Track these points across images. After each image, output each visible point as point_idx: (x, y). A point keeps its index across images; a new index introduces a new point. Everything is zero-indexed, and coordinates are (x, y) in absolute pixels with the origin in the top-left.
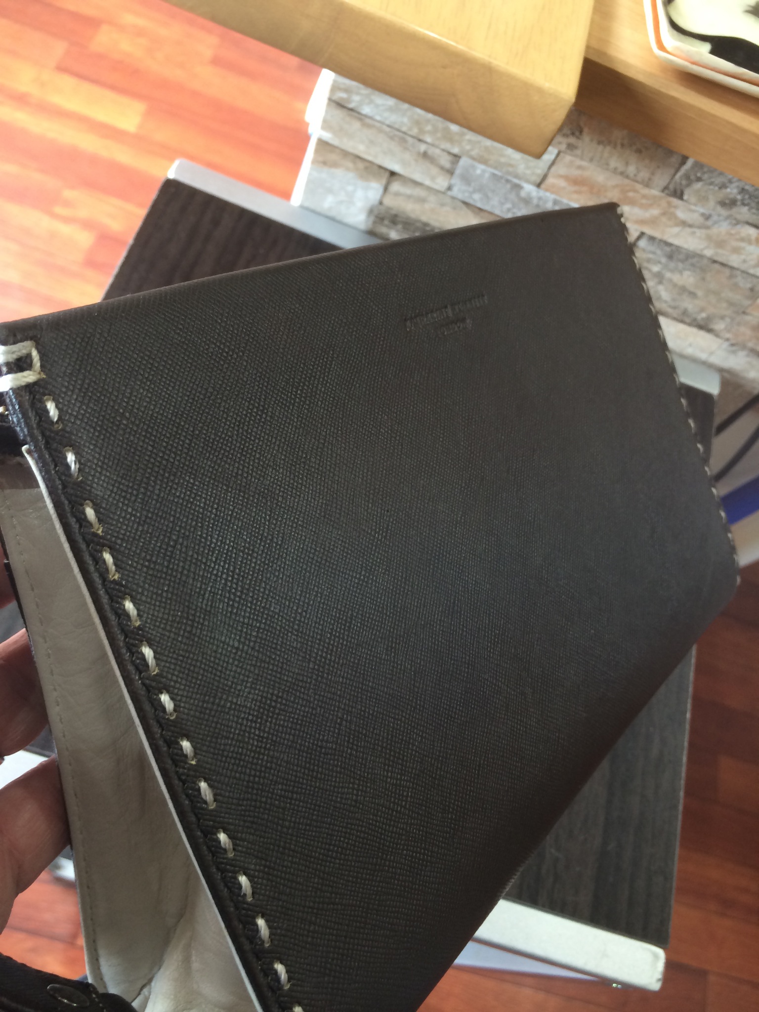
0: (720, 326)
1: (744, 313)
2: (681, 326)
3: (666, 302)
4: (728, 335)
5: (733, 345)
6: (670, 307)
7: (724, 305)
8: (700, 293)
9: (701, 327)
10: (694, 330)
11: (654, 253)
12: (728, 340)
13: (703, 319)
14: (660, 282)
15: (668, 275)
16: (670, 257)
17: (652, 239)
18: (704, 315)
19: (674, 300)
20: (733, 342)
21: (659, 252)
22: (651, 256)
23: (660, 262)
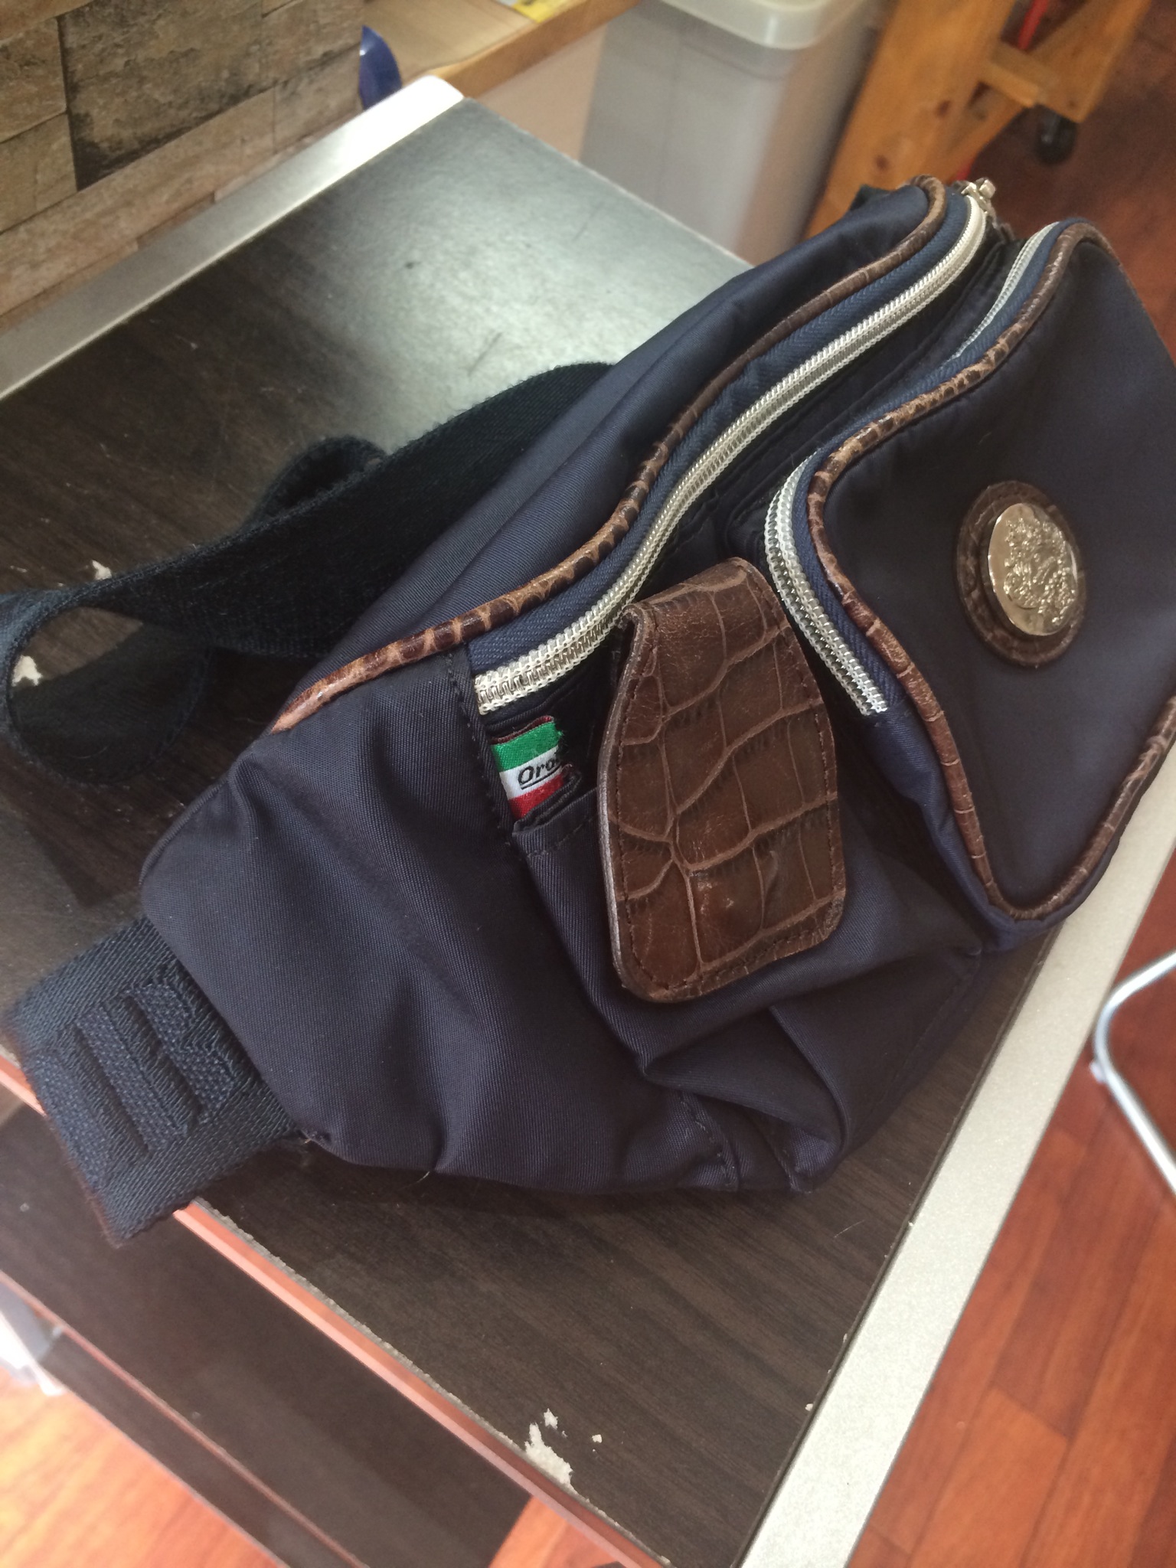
0: (252, 72)
1: (264, 15)
2: (214, 123)
3: (170, 103)
4: (272, 74)
5: (286, 83)
6: (180, 107)
7: (236, 28)
8: (196, 43)
9: (235, 100)
10: (231, 112)
11: (100, 37)
12: (275, 83)
13: (227, 81)
14: (142, 80)
15: (141, 55)
16: (122, 22)
17: (78, 14)
18: (225, 74)
19: (175, 91)
20: (284, 78)
21: (103, 29)
22: (100, 46)
23: (118, 46)
